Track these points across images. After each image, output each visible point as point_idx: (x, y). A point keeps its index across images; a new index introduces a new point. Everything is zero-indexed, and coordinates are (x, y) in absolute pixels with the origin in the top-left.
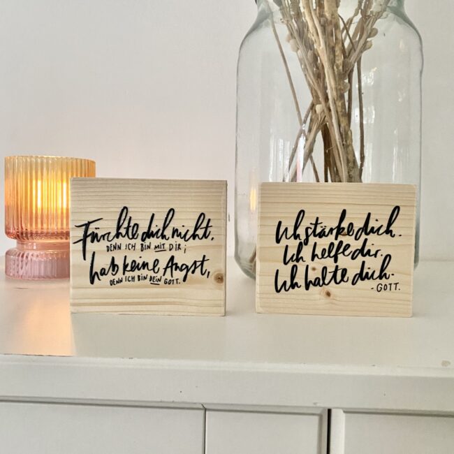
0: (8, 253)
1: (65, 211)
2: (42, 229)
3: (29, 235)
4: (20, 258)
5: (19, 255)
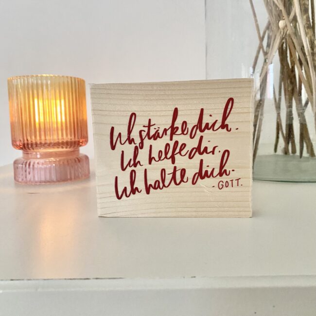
0: (16, 162)
3: (34, 146)
4: (27, 166)
5: (26, 163)
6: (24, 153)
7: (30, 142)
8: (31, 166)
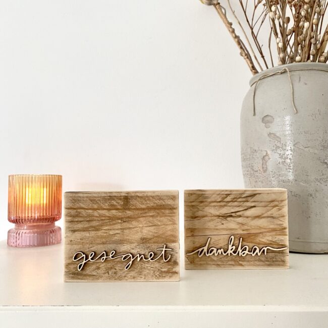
0: (9, 232)
4: (18, 234)
5: (17, 233)
6: (16, 226)
7: (21, 218)
8: (20, 235)
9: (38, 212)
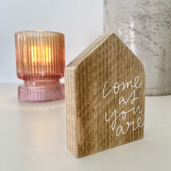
0: (19, 88)
1: (50, 64)
2: (38, 74)
3: (31, 78)
6: (25, 82)
7: (28, 75)
8: (29, 91)
9: (44, 70)
